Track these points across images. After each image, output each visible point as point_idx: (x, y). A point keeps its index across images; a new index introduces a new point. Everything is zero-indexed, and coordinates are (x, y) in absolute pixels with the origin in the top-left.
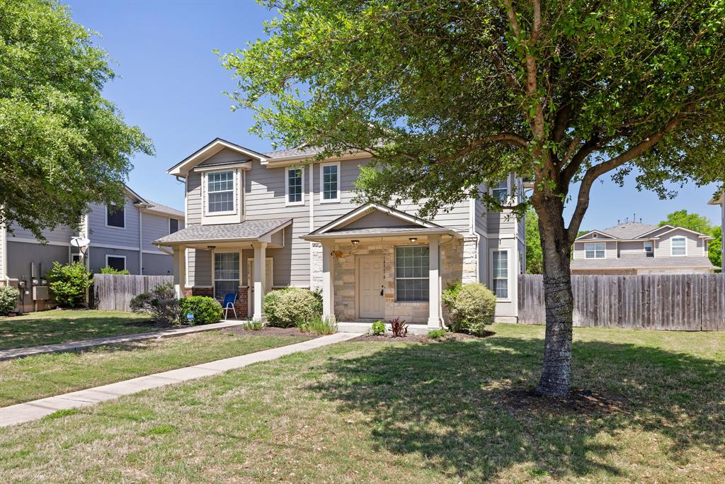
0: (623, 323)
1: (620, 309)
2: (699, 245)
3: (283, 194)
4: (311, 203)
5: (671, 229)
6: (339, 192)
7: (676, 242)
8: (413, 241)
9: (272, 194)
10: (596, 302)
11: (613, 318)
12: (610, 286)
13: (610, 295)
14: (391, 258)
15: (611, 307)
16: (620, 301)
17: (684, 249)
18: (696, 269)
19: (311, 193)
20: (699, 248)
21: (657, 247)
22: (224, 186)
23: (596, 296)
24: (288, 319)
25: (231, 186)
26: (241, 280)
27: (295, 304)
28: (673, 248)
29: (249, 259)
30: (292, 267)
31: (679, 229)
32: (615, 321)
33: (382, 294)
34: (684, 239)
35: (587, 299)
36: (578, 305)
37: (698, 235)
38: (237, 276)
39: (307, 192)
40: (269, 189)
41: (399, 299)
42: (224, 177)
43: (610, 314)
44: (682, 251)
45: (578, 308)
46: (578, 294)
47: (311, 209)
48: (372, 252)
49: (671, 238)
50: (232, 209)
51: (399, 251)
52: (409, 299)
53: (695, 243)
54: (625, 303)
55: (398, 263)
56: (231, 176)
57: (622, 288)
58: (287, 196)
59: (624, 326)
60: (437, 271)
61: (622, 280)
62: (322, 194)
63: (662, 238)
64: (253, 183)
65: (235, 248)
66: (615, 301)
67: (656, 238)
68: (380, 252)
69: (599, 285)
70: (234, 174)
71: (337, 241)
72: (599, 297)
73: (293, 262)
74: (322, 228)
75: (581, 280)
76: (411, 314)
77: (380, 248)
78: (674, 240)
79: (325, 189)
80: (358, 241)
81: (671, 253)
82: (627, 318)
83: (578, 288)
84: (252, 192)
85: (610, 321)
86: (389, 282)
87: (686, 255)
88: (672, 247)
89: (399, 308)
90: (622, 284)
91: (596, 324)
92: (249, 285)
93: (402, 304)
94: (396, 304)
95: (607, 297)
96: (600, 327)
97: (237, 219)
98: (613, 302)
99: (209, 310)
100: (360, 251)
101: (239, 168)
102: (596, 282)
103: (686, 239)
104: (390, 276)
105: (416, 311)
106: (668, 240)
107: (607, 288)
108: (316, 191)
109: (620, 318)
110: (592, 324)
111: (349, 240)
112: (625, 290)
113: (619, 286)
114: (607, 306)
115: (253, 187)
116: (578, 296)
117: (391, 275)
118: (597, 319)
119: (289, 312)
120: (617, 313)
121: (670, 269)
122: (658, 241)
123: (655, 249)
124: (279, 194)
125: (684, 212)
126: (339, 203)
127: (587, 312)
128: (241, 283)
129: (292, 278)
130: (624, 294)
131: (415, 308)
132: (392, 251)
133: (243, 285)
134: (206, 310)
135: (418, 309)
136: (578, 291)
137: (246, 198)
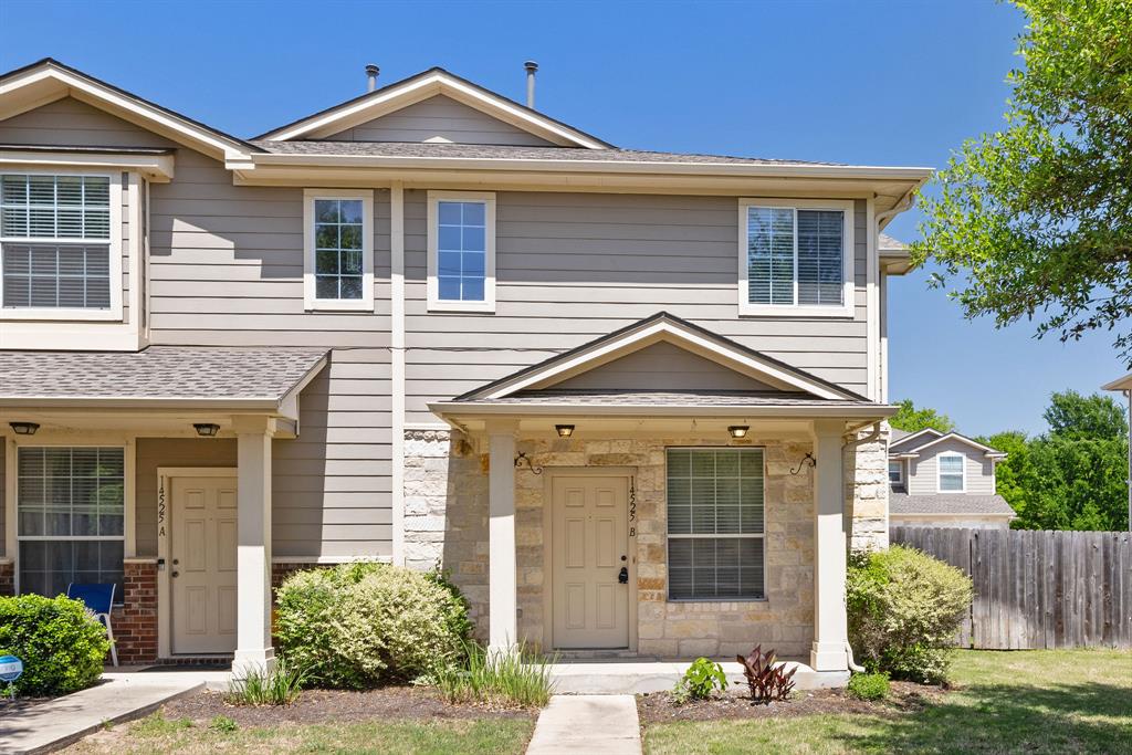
0: (1115, 637)
1: (1107, 605)
2: (986, 472)
3: (297, 271)
4: (398, 307)
5: (938, 437)
6: (490, 283)
7: (947, 464)
8: (739, 433)
9: (253, 269)
10: (1059, 591)
11: (1094, 627)
12: (1087, 555)
13: (1088, 577)
14: (655, 480)
15: (1089, 601)
16: (1107, 587)
17: (961, 478)
18: (987, 519)
19: (398, 280)
20: (987, 478)
21: (914, 474)
22: (69, 224)
23: (1059, 577)
24: (377, 662)
25: (100, 225)
26: (129, 538)
27: (406, 615)
28: (942, 477)
29: (161, 471)
30: (328, 500)
31: (951, 438)
32: (1097, 632)
33: (623, 577)
34: (960, 459)
35: (1040, 586)
36: (1022, 600)
37: (985, 452)
38: (113, 525)
39: (383, 271)
40: (240, 252)
41: (676, 593)
42: (70, 193)
43: (1089, 617)
44: (957, 481)
45: (1022, 606)
46: (1022, 573)
47: (398, 324)
48: (598, 462)
49: (939, 456)
50: (104, 303)
51: (676, 459)
52: (706, 593)
53: (979, 466)
54: (1117, 592)
55: (674, 493)
56: (100, 193)
57: (1111, 560)
58: (310, 280)
59: (1115, 643)
60: (839, 517)
61: (1112, 543)
62: (433, 282)
63: (925, 455)
64: (178, 224)
65: (109, 432)
66: (1097, 588)
67: (913, 454)
68: (622, 461)
69: (1065, 553)
70: (115, 189)
71: (525, 424)
72: (1065, 578)
73: (329, 484)
74: (496, 384)
75: (1028, 542)
76: (715, 634)
77: (625, 450)
78: (942, 459)
79: (442, 270)
80: (572, 427)
81: (938, 487)
82: (1121, 625)
83: (1022, 560)
84: (176, 256)
85: (1089, 633)
86: (650, 546)
87: (964, 491)
88: (939, 473)
89: (682, 616)
90: (1111, 551)
91: (1059, 642)
92: (163, 553)
93: (688, 606)
94: (672, 607)
95: (1081, 581)
96: (1068, 647)
97: (126, 338)
98: (1093, 591)
99: (79, 644)
100: (560, 456)
101: (134, 169)
102: (1060, 547)
103: (964, 457)
104: (652, 531)
105: (728, 623)
106: (931, 460)
107: (1081, 560)
108: (415, 272)
109: (1108, 626)
110: (1051, 642)
111: (550, 424)
112: (1117, 563)
113: (1106, 556)
114: (1081, 601)
115: (177, 240)
116: (1022, 578)
117: (655, 527)
118: (1062, 630)
119: (386, 640)
120: (1102, 614)
121: (942, 518)
122: (915, 461)
123: (909, 476)
124: (280, 268)
125: (908, 405)
126: (491, 314)
127: (1040, 613)
128: (130, 547)
129: (327, 532)
130: (1117, 575)
131: (724, 617)
132: (659, 459)
133: (139, 553)
134: (68, 643)
135: (735, 617)
136: (1022, 567)
137: (152, 272)
